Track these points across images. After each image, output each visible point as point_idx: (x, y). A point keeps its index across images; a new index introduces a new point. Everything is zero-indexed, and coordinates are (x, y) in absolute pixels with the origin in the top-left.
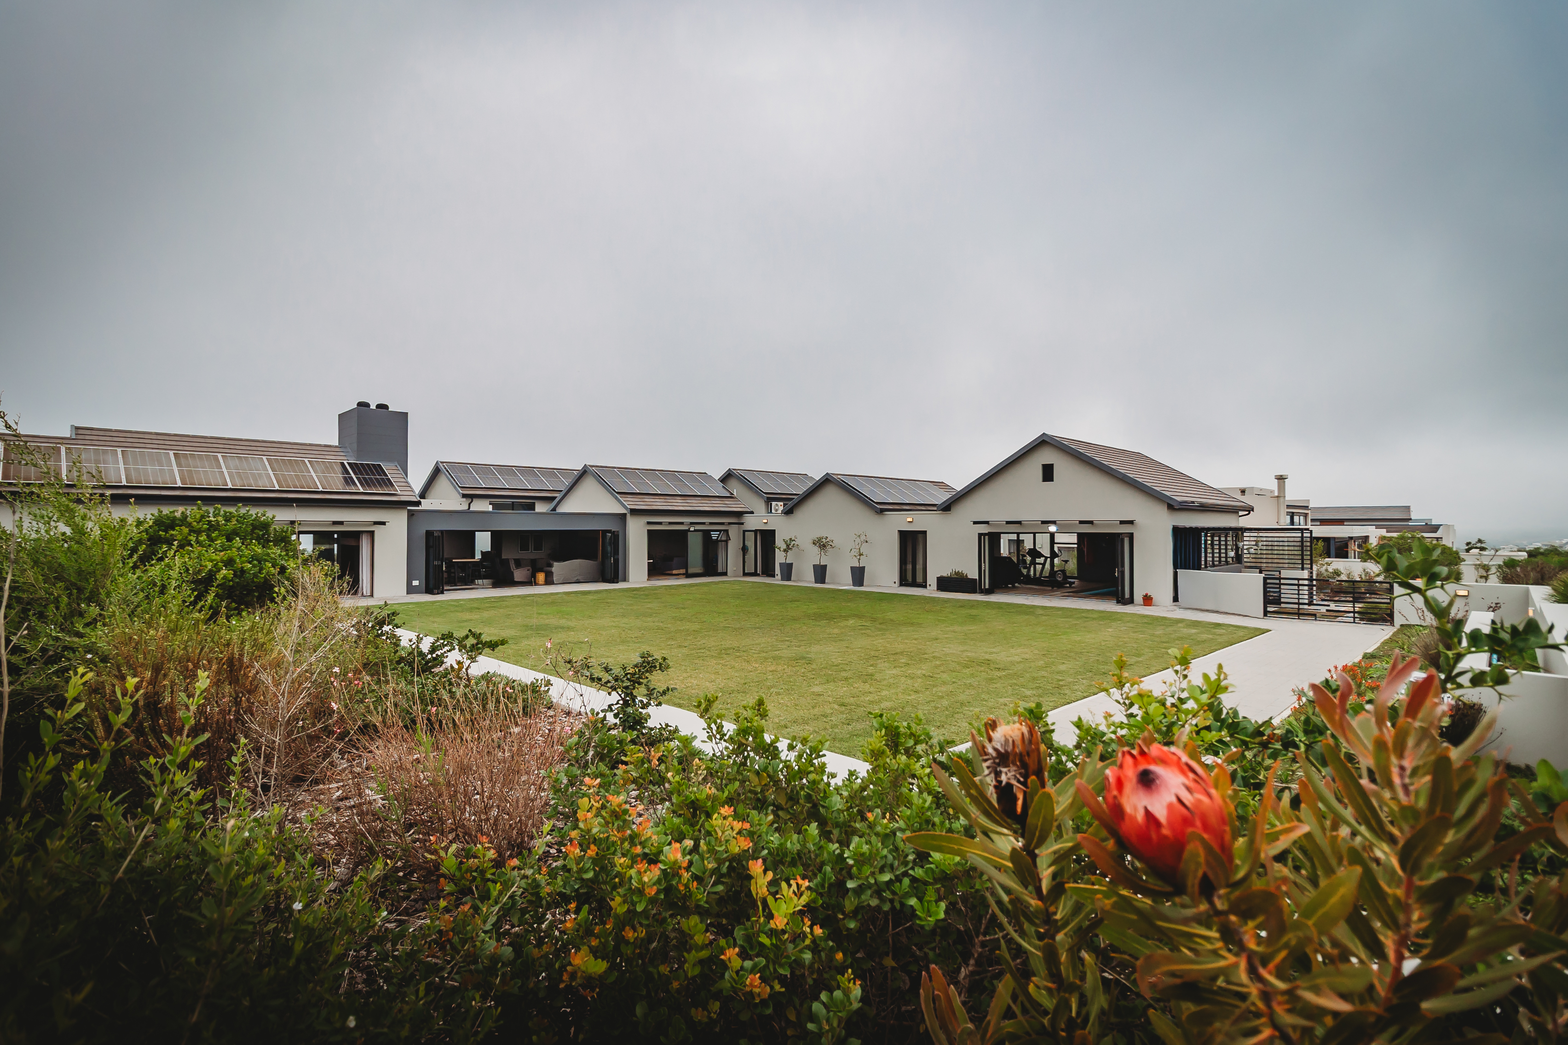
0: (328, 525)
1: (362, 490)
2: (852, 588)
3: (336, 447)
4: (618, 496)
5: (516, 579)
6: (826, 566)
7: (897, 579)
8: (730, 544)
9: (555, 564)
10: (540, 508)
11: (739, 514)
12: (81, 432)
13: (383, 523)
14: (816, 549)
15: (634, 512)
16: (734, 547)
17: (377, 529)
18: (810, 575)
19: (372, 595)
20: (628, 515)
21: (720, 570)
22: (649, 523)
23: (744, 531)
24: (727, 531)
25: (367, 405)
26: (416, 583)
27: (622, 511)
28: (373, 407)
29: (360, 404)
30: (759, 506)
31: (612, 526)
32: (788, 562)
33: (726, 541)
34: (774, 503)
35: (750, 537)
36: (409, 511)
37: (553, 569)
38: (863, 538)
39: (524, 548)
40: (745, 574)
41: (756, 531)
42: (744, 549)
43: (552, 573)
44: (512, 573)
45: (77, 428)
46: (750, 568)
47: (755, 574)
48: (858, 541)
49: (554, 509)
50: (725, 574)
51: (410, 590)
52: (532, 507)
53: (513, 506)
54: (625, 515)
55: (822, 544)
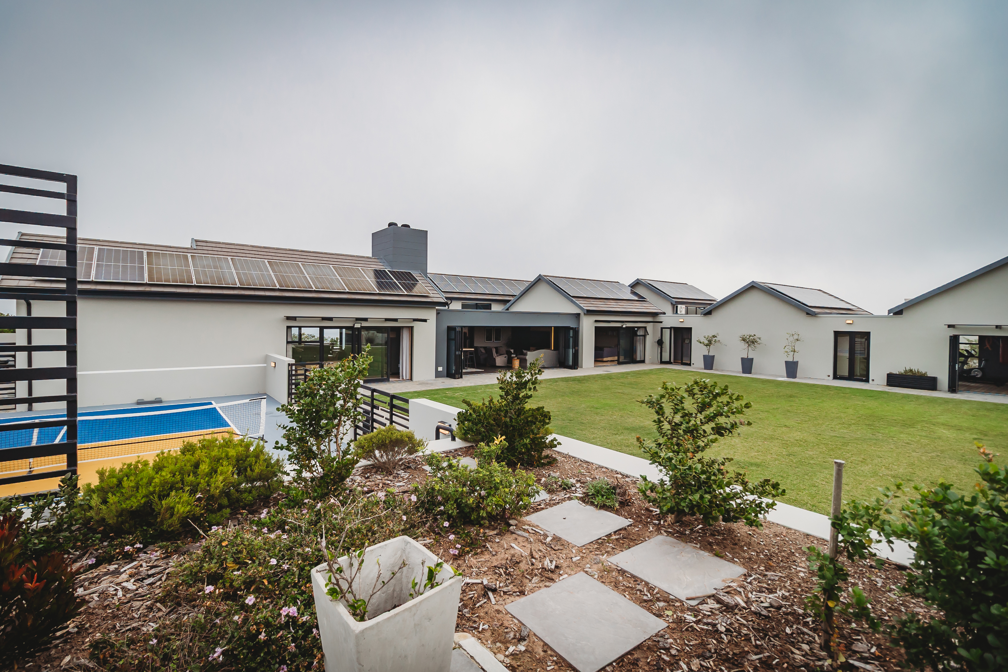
0: (382, 322)
1: (406, 293)
2: (786, 379)
3: (368, 258)
4: (574, 299)
5: (497, 365)
6: (753, 359)
7: (831, 373)
8: (648, 338)
9: (529, 353)
10: (496, 308)
11: (655, 315)
12: (199, 244)
13: (425, 321)
14: (744, 345)
15: (590, 312)
16: (650, 340)
17: (417, 326)
18: (739, 367)
19: (411, 379)
20: (582, 314)
21: (638, 359)
22: (596, 321)
23: (662, 328)
24: (645, 328)
25: (396, 224)
26: (440, 369)
27: (576, 311)
28: (399, 225)
29: (390, 225)
30: (667, 308)
31: (571, 324)
32: (711, 354)
33: (644, 336)
34: (679, 306)
35: (667, 333)
36: (437, 310)
37: (527, 357)
38: (796, 337)
39: (489, 339)
40: (662, 362)
41: (670, 328)
42: (660, 343)
43: (526, 360)
44: (495, 359)
45: (196, 241)
46: (666, 357)
47: (669, 363)
48: (791, 339)
49: (508, 309)
50: (643, 362)
51: (438, 375)
52: (489, 307)
53: (477, 307)
54: (578, 315)
55: (750, 341)
